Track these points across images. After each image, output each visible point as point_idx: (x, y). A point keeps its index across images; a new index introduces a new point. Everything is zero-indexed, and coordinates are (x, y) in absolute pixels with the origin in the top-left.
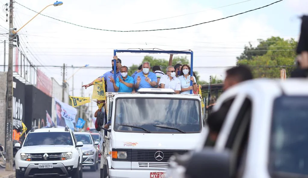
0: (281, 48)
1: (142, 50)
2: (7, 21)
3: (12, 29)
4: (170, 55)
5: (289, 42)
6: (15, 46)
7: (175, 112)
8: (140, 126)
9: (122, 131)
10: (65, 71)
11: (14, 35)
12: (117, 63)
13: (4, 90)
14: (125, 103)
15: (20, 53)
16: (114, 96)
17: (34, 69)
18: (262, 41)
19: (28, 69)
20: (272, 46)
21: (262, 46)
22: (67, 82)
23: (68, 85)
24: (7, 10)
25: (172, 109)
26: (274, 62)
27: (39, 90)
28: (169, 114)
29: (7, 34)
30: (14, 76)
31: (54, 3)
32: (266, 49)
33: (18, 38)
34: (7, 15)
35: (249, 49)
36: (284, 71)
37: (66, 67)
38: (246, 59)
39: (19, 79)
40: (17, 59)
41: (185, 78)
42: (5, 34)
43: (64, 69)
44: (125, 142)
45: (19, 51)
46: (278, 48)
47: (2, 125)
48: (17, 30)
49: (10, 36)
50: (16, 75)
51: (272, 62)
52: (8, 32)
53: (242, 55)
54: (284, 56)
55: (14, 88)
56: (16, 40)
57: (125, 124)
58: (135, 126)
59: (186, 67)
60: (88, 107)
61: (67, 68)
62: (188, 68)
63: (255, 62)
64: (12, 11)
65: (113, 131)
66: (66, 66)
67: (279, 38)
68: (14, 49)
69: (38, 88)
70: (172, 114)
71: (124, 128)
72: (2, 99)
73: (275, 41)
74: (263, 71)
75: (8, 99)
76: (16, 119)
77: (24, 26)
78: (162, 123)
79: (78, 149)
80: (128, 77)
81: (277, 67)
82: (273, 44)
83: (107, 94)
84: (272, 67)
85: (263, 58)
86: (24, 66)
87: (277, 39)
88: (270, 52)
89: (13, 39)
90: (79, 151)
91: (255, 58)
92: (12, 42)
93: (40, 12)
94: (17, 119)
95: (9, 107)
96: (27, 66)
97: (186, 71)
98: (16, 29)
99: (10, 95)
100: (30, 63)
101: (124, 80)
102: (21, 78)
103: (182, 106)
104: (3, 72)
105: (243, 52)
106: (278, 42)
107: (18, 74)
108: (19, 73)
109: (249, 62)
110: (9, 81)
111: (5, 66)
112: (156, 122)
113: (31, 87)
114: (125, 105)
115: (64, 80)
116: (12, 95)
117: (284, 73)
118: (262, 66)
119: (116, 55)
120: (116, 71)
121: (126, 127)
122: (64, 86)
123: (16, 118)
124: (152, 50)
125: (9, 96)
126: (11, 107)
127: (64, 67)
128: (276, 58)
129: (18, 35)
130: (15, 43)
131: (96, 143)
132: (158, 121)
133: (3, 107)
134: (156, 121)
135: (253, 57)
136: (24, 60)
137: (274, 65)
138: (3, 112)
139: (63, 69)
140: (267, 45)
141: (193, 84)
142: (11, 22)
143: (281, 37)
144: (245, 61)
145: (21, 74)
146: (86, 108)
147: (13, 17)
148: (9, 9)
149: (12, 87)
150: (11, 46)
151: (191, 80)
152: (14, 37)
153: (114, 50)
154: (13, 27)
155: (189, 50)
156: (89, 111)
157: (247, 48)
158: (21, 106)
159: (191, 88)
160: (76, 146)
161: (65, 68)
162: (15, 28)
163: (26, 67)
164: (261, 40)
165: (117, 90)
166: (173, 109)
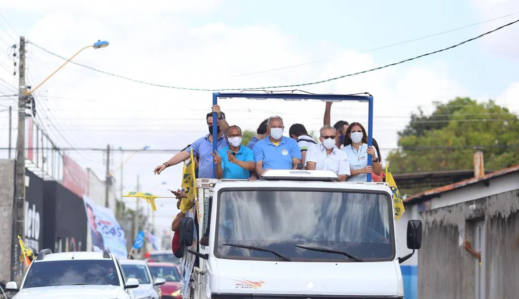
0: (473, 117)
1: (270, 93)
2: (15, 74)
3: (23, 87)
4: (327, 102)
5: (485, 107)
6: (29, 115)
7: (335, 220)
8: (265, 247)
9: (230, 256)
10: (110, 158)
11: (27, 98)
12: (219, 119)
13: (9, 190)
14: (236, 199)
15: (35, 128)
16: (214, 185)
17: (60, 153)
18: (440, 105)
19: (49, 154)
20: (457, 114)
21: (440, 114)
22: (113, 175)
23: (115, 181)
24: (15, 55)
25: (328, 214)
26: (461, 141)
27: (66, 190)
28: (322, 224)
29: (15, 95)
30: (26, 166)
31: (95, 44)
32: (447, 118)
33: (34, 102)
34: (15, 64)
35: (418, 119)
36: (480, 156)
37: (113, 150)
38: (414, 134)
39: (34, 171)
40: (31, 137)
41: (355, 150)
42: (12, 96)
43: (108, 153)
44: (237, 281)
45: (34, 124)
46: (468, 117)
47: (6, 249)
48: (32, 89)
49: (20, 99)
50: (30, 164)
51: (458, 140)
52: (17, 92)
53: (406, 129)
54: (478, 130)
55: (26, 187)
56: (31, 105)
57: (236, 243)
58: (256, 246)
59: (359, 127)
60: (146, 218)
61: (114, 152)
62: (361, 130)
63: (429, 140)
64: (23, 57)
65: (212, 258)
66: (111, 148)
67: (468, 99)
68: (27, 121)
69: (66, 185)
70: (328, 223)
71: (235, 252)
72: (5, 206)
73: (461, 106)
74: (443, 156)
75: (18, 204)
76: (29, 239)
77: (42, 83)
78: (309, 241)
79: (128, 292)
80: (241, 149)
81: (465, 148)
82: (458, 109)
83: (199, 182)
84: (459, 149)
85: (442, 133)
86: (43, 149)
87: (466, 101)
88: (453, 123)
89: (25, 104)
90: (130, 295)
91: (430, 133)
92: (23, 109)
93: (72, 58)
94: (31, 238)
95: (19, 218)
96: (47, 149)
97: (357, 136)
98: (30, 88)
99: (20, 198)
100: (52, 144)
101: (234, 154)
102: (37, 169)
103: (349, 206)
104: (7, 160)
105: (408, 124)
106: (467, 106)
107: (33, 163)
108: (35, 161)
109: (419, 141)
110: (18, 175)
111: (10, 149)
112: (297, 239)
113: (53, 184)
114: (235, 204)
115: (108, 172)
116: (24, 198)
117: (480, 158)
118: (441, 146)
119: (218, 104)
120: (218, 136)
121: (237, 249)
122: (109, 181)
123: (29, 236)
124: (291, 92)
125: (18, 199)
126: (22, 217)
127: (108, 150)
128: (464, 133)
129: (34, 97)
130: (28, 111)
131: (158, 281)
132: (300, 237)
133: (7, 218)
134: (296, 236)
135: (425, 131)
136: (42, 140)
137: (461, 145)
138: (7, 227)
139: (106, 155)
140: (448, 111)
141: (374, 161)
142: (22, 75)
143: (472, 99)
144: (412, 139)
145: (38, 163)
146: (143, 218)
147: (26, 67)
148: (18, 54)
149: (23, 184)
150: (22, 117)
151: (368, 154)
152: (26, 100)
153: (213, 94)
154: (26, 85)
155: (365, 93)
156: (149, 225)
157: (415, 117)
158: (37, 217)
159: (369, 169)
160: (126, 287)
161: (110, 152)
162: (29, 85)
163: (45, 151)
164: (438, 102)
165: (219, 174)
166: (331, 212)
